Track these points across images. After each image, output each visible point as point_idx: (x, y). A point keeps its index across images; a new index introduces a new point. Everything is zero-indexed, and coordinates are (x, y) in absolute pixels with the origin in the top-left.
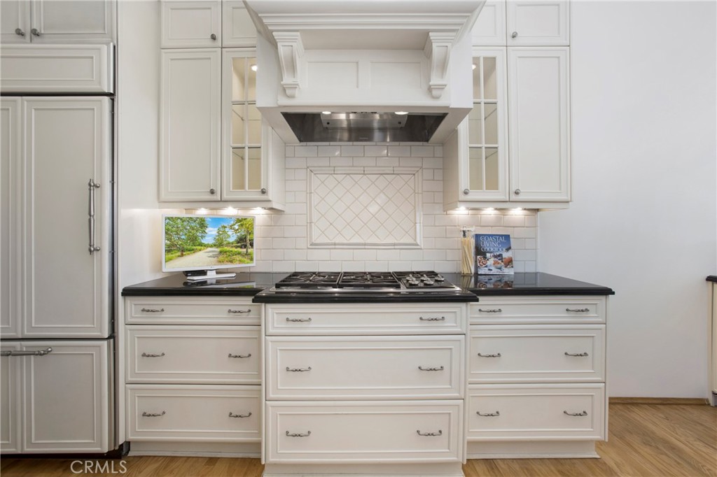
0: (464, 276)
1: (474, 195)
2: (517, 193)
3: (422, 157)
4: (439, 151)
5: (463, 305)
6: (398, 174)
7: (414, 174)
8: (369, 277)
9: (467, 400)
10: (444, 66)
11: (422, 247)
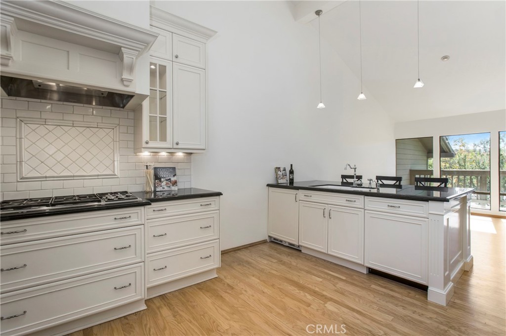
0: (147, 193)
1: (152, 144)
2: (177, 144)
3: (119, 118)
4: (131, 115)
5: (142, 208)
6: (101, 128)
7: (113, 129)
8: (77, 198)
9: (146, 263)
10: (131, 69)
11: (119, 176)
